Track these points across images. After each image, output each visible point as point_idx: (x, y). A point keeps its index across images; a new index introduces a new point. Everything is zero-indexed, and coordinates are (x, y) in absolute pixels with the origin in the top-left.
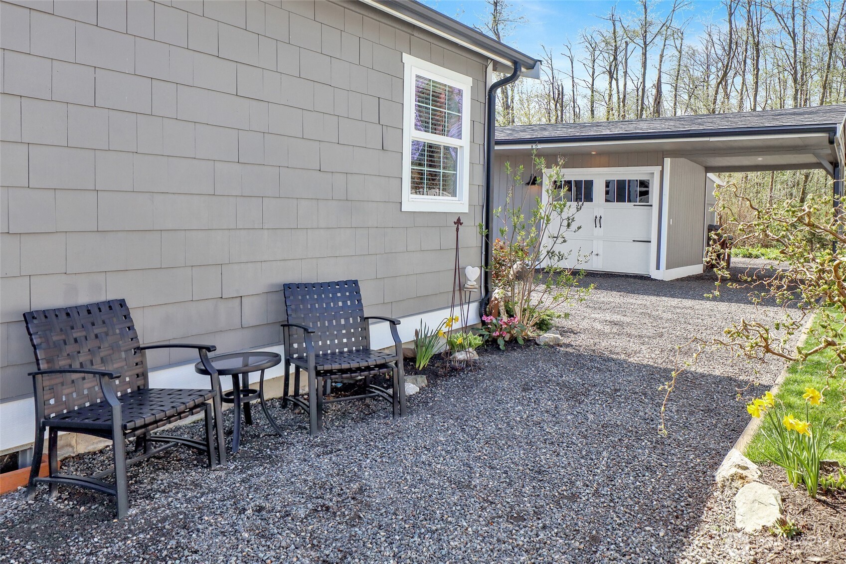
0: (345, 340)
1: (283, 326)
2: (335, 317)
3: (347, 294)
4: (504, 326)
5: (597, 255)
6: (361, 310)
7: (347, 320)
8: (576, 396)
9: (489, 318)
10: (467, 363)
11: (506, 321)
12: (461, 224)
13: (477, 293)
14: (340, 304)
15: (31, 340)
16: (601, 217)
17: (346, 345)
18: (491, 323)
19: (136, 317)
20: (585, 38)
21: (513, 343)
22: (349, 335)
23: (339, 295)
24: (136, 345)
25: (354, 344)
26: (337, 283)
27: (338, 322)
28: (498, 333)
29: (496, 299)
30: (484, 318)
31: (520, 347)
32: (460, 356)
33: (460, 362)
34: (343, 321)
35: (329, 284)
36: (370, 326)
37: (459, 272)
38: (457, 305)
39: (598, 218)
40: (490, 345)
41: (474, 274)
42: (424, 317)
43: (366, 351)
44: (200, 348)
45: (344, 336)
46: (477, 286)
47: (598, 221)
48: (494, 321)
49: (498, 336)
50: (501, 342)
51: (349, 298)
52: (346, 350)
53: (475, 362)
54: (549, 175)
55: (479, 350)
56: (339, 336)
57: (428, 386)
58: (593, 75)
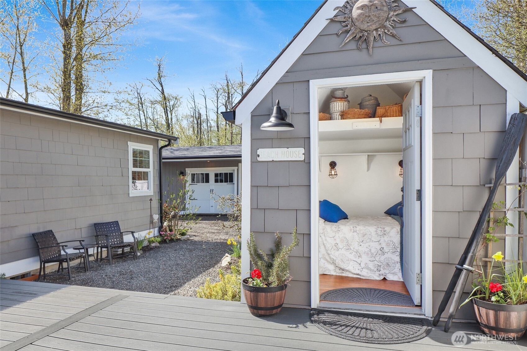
0: (115, 240)
1: (96, 236)
2: (112, 233)
3: (115, 225)
4: (168, 235)
5: (212, 206)
6: (120, 230)
7: (116, 234)
8: (191, 251)
9: (163, 232)
10: (156, 247)
11: (169, 233)
12: (152, 200)
13: (158, 224)
14: (113, 229)
15: (36, 241)
16: (213, 190)
17: (116, 241)
18: (164, 234)
19: (57, 235)
20: (212, 85)
21: (172, 240)
22: (116, 238)
23: (112, 226)
24: (57, 243)
25: (118, 241)
26: (111, 222)
27: (113, 234)
28: (166, 237)
29: (165, 226)
30: (161, 233)
31: (174, 241)
32: (153, 245)
33: (153, 246)
34: (114, 234)
35: (109, 223)
36: (123, 236)
37: (151, 216)
38: (152, 229)
39: (212, 190)
40: (163, 242)
41: (156, 217)
42: (140, 233)
43: (123, 242)
44: (80, 241)
45: (115, 238)
46: (158, 221)
47: (212, 191)
48: (165, 233)
49: (166, 239)
50: (167, 241)
51: (116, 227)
52: (116, 243)
53: (158, 246)
54: (189, 171)
55: (160, 243)
56: (114, 239)
57: (143, 253)
58: (217, 106)
